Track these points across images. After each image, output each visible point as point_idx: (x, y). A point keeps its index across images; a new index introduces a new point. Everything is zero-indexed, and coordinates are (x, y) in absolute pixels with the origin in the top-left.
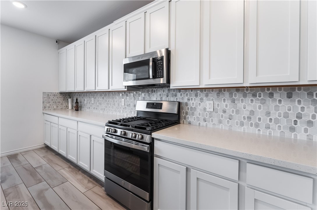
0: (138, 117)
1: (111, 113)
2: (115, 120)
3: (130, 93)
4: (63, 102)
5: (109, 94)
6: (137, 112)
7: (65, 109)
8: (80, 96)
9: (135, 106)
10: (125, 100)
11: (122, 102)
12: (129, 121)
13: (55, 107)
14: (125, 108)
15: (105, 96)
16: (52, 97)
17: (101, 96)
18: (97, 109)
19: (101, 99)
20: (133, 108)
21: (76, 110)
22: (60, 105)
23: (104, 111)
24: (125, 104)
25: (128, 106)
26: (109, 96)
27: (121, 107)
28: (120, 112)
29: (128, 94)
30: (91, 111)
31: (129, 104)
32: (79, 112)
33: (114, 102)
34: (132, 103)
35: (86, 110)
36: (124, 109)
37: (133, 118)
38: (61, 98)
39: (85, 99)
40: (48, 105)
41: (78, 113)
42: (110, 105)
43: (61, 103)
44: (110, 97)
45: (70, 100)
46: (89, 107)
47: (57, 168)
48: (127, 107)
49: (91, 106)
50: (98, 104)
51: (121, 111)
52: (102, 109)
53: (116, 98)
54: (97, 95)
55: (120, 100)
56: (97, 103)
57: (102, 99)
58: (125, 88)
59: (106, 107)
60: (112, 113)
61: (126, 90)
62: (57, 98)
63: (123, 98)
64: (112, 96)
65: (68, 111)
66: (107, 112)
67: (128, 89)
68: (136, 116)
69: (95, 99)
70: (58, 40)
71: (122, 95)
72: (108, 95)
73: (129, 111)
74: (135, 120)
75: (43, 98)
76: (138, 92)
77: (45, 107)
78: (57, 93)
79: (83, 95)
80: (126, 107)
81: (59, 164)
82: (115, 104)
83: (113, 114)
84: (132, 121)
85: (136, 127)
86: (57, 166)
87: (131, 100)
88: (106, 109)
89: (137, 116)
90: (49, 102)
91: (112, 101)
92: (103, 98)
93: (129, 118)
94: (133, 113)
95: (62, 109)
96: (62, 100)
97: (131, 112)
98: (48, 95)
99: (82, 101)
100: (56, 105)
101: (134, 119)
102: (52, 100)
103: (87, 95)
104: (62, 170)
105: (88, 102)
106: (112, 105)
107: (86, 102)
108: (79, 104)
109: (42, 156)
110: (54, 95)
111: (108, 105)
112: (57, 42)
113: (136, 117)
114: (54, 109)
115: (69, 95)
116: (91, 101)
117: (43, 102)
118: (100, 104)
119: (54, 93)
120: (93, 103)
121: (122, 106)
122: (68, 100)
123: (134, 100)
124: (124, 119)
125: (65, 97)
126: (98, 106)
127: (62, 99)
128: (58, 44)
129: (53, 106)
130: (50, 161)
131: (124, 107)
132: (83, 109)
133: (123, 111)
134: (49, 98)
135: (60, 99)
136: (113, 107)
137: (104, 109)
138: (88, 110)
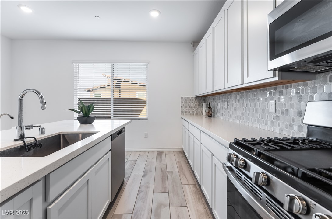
0: (311, 142)
1: (250, 125)
2: (250, 139)
3: (287, 88)
4: (198, 107)
5: (247, 95)
6: (308, 129)
7: (201, 114)
8: (213, 100)
9: (301, 114)
10: (277, 102)
11: (271, 106)
12: (283, 149)
13: (191, 112)
14: (277, 116)
15: (241, 98)
16: (188, 102)
17: (236, 98)
18: (230, 116)
19: (235, 103)
20: (297, 118)
21: (209, 117)
22: (195, 110)
23: (240, 121)
24: (277, 110)
25: (282, 113)
26: (247, 97)
27: (267, 116)
28: (266, 124)
29: (284, 91)
30: (224, 119)
31: (287, 110)
32: (212, 118)
33: (255, 106)
34: (293, 108)
35: (219, 118)
36: (274, 119)
37: (295, 141)
38: (196, 102)
39: (218, 103)
40: (185, 110)
41: (211, 120)
42: (249, 112)
43: (196, 109)
44: (249, 98)
45: (204, 105)
46: (223, 114)
47: (184, 181)
48: (282, 116)
49: (224, 113)
50: (232, 109)
51: (269, 123)
52: (237, 117)
53: (258, 99)
54: (231, 97)
55: (266, 103)
56: (230, 108)
57: (237, 103)
58: (275, 76)
59: (243, 114)
60: (252, 124)
61: (277, 79)
62: (193, 103)
63: (272, 99)
64: (252, 97)
65: (203, 117)
66: (245, 122)
67: (281, 77)
68: (305, 136)
69: (229, 102)
70: (193, 42)
71: (270, 93)
72: (245, 96)
73: (286, 123)
74: (301, 149)
75: (181, 103)
76: (309, 82)
77: (183, 112)
78: (193, 98)
79: (216, 98)
80: (280, 115)
81: (186, 176)
82: (256, 110)
83: (254, 126)
84: (293, 149)
85: (305, 177)
86: (184, 177)
87: (291, 101)
88: (242, 118)
89: (308, 136)
90: (186, 107)
91: (252, 105)
92: (239, 101)
93: (286, 140)
94: (296, 128)
95: (197, 114)
96: (197, 105)
97: (291, 126)
98: (185, 99)
99: (216, 106)
100: (192, 110)
101: (298, 144)
102: (189, 105)
103: (220, 98)
104: (187, 186)
105: (221, 106)
106: (252, 111)
107: (219, 107)
108: (212, 109)
109: (177, 160)
110: (190, 100)
111: (246, 111)
112: (192, 45)
113: (304, 140)
114: (191, 114)
115: (204, 100)
116: (224, 106)
117: (181, 107)
118: (235, 109)
119: (190, 97)
120: (227, 108)
121: (269, 113)
122: (202, 105)
123: (300, 101)
124: (270, 141)
125: (200, 102)
126: (232, 112)
127: (198, 103)
128: (194, 46)
129: (190, 111)
130: (181, 169)
131: (274, 115)
132: (216, 116)
133: (272, 122)
134: (186, 103)
135: (195, 104)
136: (253, 115)
137: (240, 116)
138: (221, 117)
